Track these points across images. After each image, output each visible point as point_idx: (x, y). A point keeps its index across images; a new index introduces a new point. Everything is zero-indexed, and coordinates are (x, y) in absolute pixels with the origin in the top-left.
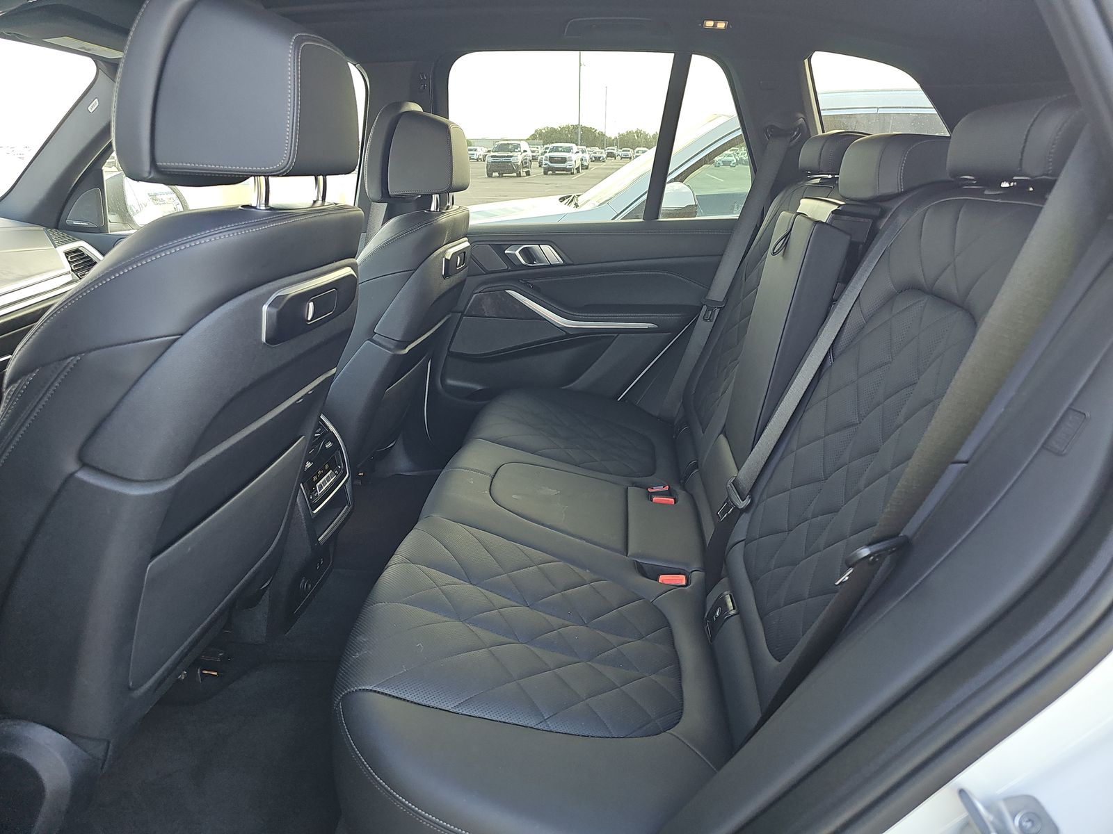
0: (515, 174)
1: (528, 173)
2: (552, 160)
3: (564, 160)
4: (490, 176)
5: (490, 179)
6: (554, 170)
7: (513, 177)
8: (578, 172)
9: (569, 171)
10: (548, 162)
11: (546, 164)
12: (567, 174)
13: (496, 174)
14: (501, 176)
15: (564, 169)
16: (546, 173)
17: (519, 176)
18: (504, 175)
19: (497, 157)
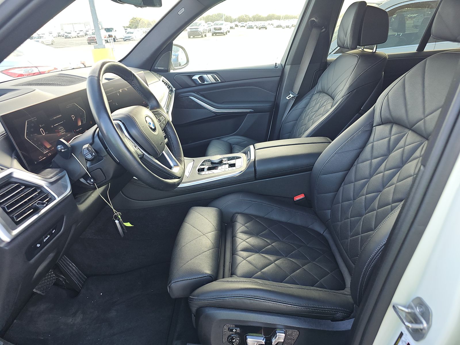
0: (200, 36)
1: (205, 36)
2: (215, 29)
3: (220, 29)
4: (189, 37)
5: (190, 39)
6: (216, 33)
7: (200, 37)
8: (226, 34)
9: (223, 34)
10: (214, 30)
11: (213, 31)
12: (222, 35)
13: (192, 37)
14: (194, 37)
15: (221, 33)
16: (213, 35)
17: (202, 37)
18: (195, 37)
19: (192, 29)
